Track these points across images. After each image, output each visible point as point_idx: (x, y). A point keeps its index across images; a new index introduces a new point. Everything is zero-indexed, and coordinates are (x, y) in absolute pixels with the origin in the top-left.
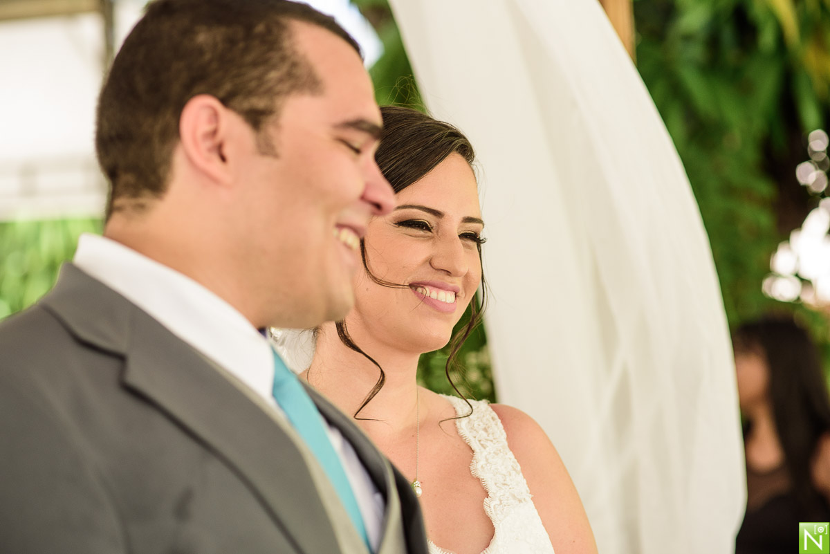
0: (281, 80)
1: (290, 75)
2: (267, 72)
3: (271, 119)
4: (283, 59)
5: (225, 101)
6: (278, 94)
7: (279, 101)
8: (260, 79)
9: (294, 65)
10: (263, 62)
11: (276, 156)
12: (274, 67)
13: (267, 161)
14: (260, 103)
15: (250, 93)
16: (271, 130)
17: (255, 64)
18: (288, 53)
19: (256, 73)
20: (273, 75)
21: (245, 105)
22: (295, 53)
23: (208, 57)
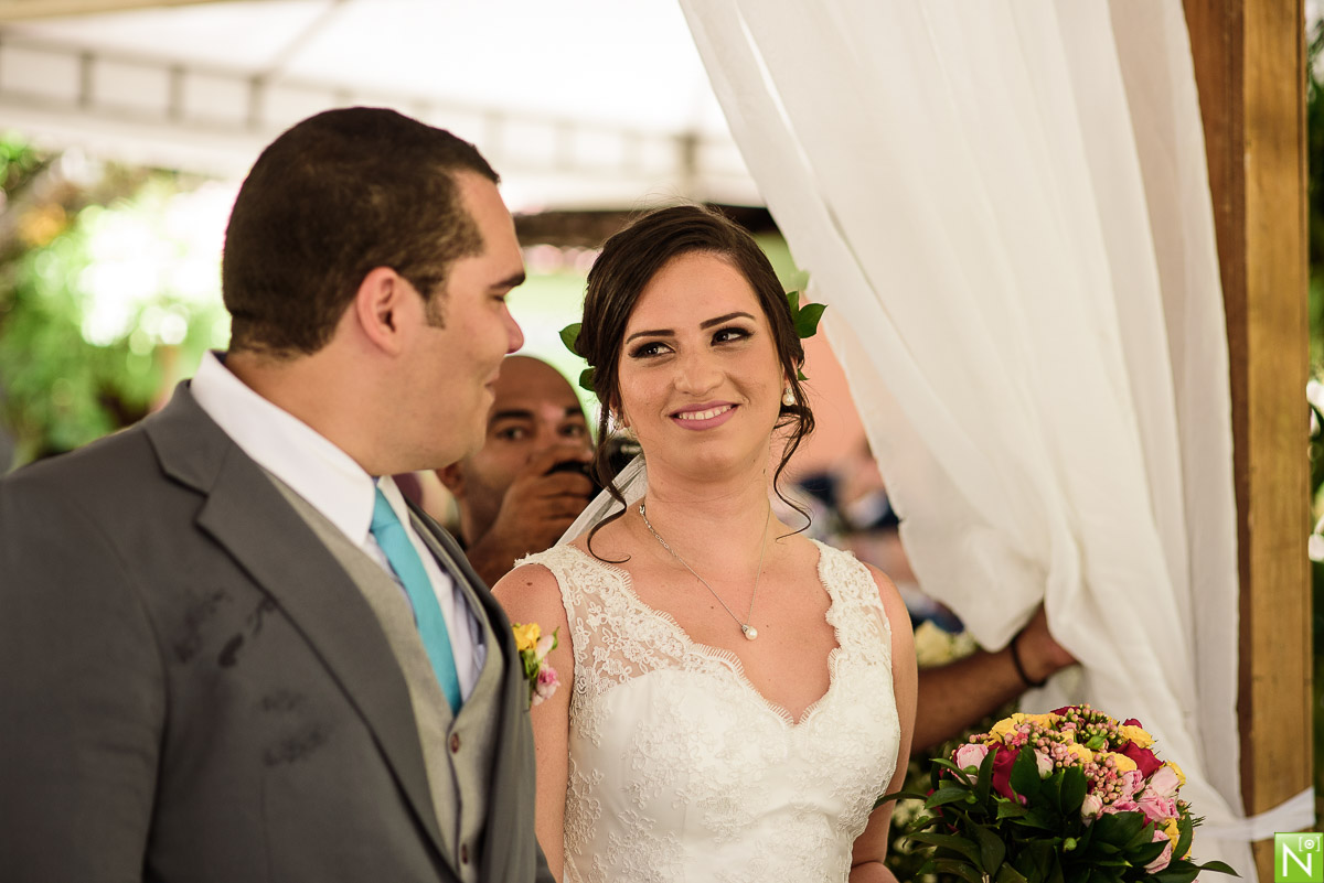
0: (450, 245)
1: (459, 238)
2: (438, 237)
3: (441, 284)
4: (453, 220)
5: (399, 270)
6: (448, 259)
7: (448, 266)
8: (433, 246)
9: (462, 226)
10: (436, 227)
11: (443, 327)
12: (445, 231)
13: (435, 330)
14: (431, 270)
15: (423, 261)
16: (440, 299)
17: (428, 229)
18: (457, 213)
19: (428, 239)
20: (444, 240)
21: (420, 273)
22: (462, 211)
23: (383, 219)
